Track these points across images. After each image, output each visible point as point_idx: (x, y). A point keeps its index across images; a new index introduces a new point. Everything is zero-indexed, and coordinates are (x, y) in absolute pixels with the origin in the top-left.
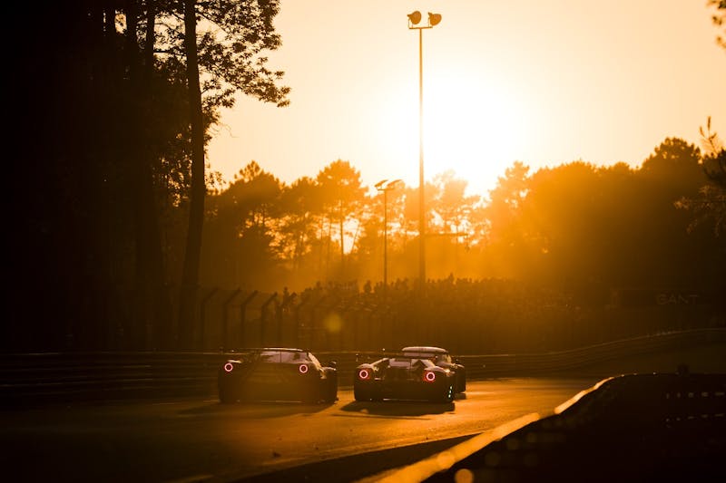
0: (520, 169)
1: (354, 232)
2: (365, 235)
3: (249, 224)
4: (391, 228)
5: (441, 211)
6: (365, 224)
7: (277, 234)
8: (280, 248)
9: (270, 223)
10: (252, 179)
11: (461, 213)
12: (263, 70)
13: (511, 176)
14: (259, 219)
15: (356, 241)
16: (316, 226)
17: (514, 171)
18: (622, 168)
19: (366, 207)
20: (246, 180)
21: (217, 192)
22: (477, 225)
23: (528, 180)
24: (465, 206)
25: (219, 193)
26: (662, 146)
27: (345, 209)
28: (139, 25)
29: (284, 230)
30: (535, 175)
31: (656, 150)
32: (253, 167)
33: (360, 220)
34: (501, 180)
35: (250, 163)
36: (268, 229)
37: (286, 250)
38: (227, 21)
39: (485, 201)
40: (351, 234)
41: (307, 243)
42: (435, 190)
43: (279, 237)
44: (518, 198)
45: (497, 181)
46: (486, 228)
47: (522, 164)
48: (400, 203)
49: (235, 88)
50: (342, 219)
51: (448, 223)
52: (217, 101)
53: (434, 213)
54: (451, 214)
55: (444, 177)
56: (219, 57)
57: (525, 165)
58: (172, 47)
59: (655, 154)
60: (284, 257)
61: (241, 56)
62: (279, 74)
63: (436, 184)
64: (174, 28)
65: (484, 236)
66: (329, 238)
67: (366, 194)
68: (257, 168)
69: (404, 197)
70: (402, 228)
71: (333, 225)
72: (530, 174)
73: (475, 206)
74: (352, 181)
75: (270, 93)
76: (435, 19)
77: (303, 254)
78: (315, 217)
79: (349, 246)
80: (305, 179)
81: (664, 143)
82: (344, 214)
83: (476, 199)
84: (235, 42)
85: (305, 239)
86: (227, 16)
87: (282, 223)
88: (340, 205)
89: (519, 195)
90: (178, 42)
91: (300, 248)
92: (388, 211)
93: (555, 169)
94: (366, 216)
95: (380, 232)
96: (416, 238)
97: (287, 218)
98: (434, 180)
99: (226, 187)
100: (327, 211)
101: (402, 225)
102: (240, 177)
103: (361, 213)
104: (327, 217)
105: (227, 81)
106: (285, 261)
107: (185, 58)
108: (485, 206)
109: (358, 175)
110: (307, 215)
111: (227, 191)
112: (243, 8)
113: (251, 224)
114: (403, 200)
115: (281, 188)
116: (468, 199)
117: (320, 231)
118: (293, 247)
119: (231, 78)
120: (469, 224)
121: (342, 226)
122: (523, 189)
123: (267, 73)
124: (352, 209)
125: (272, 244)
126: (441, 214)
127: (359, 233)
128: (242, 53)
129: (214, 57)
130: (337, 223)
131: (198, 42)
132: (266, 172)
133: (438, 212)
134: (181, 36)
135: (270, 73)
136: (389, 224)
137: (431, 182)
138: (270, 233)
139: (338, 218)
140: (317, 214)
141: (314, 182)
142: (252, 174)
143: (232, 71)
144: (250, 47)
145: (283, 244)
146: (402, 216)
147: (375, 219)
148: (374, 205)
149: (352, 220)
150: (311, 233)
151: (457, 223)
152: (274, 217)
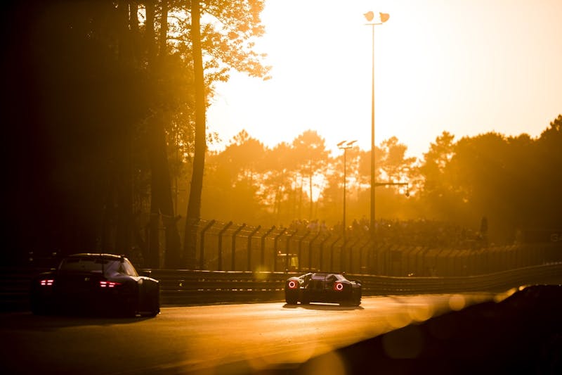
0: (447, 137)
1: (320, 185)
2: (328, 187)
3: (240, 177)
4: (348, 182)
5: (387, 169)
6: (329, 178)
7: (262, 185)
8: (264, 196)
9: (256, 177)
10: (243, 143)
11: (402, 171)
12: (252, 53)
13: (441, 142)
14: (248, 174)
15: (322, 191)
16: (291, 179)
17: (443, 139)
18: (525, 137)
19: (330, 165)
20: (238, 144)
21: (216, 152)
22: (413, 180)
23: (453, 146)
24: (405, 165)
25: (218, 153)
26: (556, 121)
27: (313, 167)
28: (156, 18)
29: (267, 183)
30: (459, 143)
31: (551, 124)
32: (243, 134)
33: (325, 175)
34: (433, 146)
35: (241, 131)
36: (255, 181)
37: (269, 197)
38: (224, 15)
39: (420, 161)
40: (318, 186)
41: (285, 192)
42: (382, 153)
43: (263, 187)
44: (446, 160)
45: (430, 146)
46: (421, 182)
47: (448, 133)
48: (356, 163)
49: (229, 67)
50: (311, 174)
51: (392, 178)
52: (216, 77)
53: (381, 170)
54: (394, 171)
55: (389, 142)
56: (218, 43)
57: (451, 134)
58: (181, 34)
59: (550, 127)
60: (267, 203)
61: (235, 42)
62: (264, 55)
63: (382, 148)
64: (183, 20)
65: (420, 189)
66: (301, 189)
67: (330, 156)
68: (247, 135)
69: (359, 158)
70: (357, 181)
71: (304, 179)
72: (454, 141)
73: (413, 165)
74: (319, 145)
75: (257, 71)
76: (385, 17)
77: (281, 201)
78: (290, 172)
79: (316, 195)
80: (283, 143)
81: (557, 118)
82: (312, 171)
83: (413, 160)
84: (230, 31)
85: (283, 189)
86: (225, 11)
87: (266, 177)
88: (309, 163)
89: (446, 157)
90: (186, 31)
91: (279, 197)
92: (347, 168)
93: (474, 138)
94: (330, 172)
95: (341, 185)
96: (367, 189)
97: (270, 173)
98: (382, 145)
99: (223, 149)
100: (300, 168)
101: (357, 179)
102: (234, 142)
103: (326, 170)
104: (300, 172)
105: (223, 61)
106: (268, 206)
107: (191, 44)
108: (420, 165)
109: (324, 141)
110: (284, 171)
111: (224, 152)
112: (236, 5)
113: (242, 177)
114: (358, 160)
115: (265, 150)
116: (407, 160)
117: (294, 183)
118: (274, 196)
119: (227, 60)
120: (408, 179)
121: (311, 179)
122: (449, 153)
123: (255, 55)
124: (319, 167)
125: (258, 193)
126: (387, 171)
127: (324, 185)
128: (235, 40)
129: (214, 43)
130: (307, 177)
131: (201, 32)
132: (253, 138)
133: (384, 169)
134: (188, 27)
135: (257, 55)
136: (347, 179)
137: (379, 147)
138: (256, 184)
139: (308, 173)
140: (292, 170)
141: (290, 146)
142: (243, 139)
143: (228, 53)
144: (241, 34)
145: (266, 193)
146: (357, 172)
147: (337, 175)
148: (336, 164)
149: (319, 175)
150: (288, 184)
151: (399, 178)
152: (259, 172)
